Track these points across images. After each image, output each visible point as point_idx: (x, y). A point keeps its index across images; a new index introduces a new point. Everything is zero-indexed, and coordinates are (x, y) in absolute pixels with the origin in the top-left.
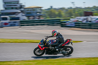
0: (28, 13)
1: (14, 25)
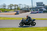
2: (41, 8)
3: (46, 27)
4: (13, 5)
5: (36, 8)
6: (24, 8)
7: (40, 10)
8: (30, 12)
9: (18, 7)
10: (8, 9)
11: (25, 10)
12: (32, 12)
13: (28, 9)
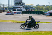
2: (19, 8)
5: (14, 8)
7: (18, 10)
12: (8, 13)
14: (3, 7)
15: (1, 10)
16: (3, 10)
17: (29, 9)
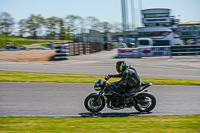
0: (184, 33)
1: (161, 54)
2: (161, 34)
3: (180, 116)
4: (42, 21)
5: (141, 34)
6: (87, 35)
7: (157, 43)
8: (115, 52)
9: (62, 29)
10: (21, 37)
11: (92, 40)
12: (123, 51)
13: (105, 38)
14: (106, 33)
15: (98, 44)
16: (104, 43)
17: (194, 39)
